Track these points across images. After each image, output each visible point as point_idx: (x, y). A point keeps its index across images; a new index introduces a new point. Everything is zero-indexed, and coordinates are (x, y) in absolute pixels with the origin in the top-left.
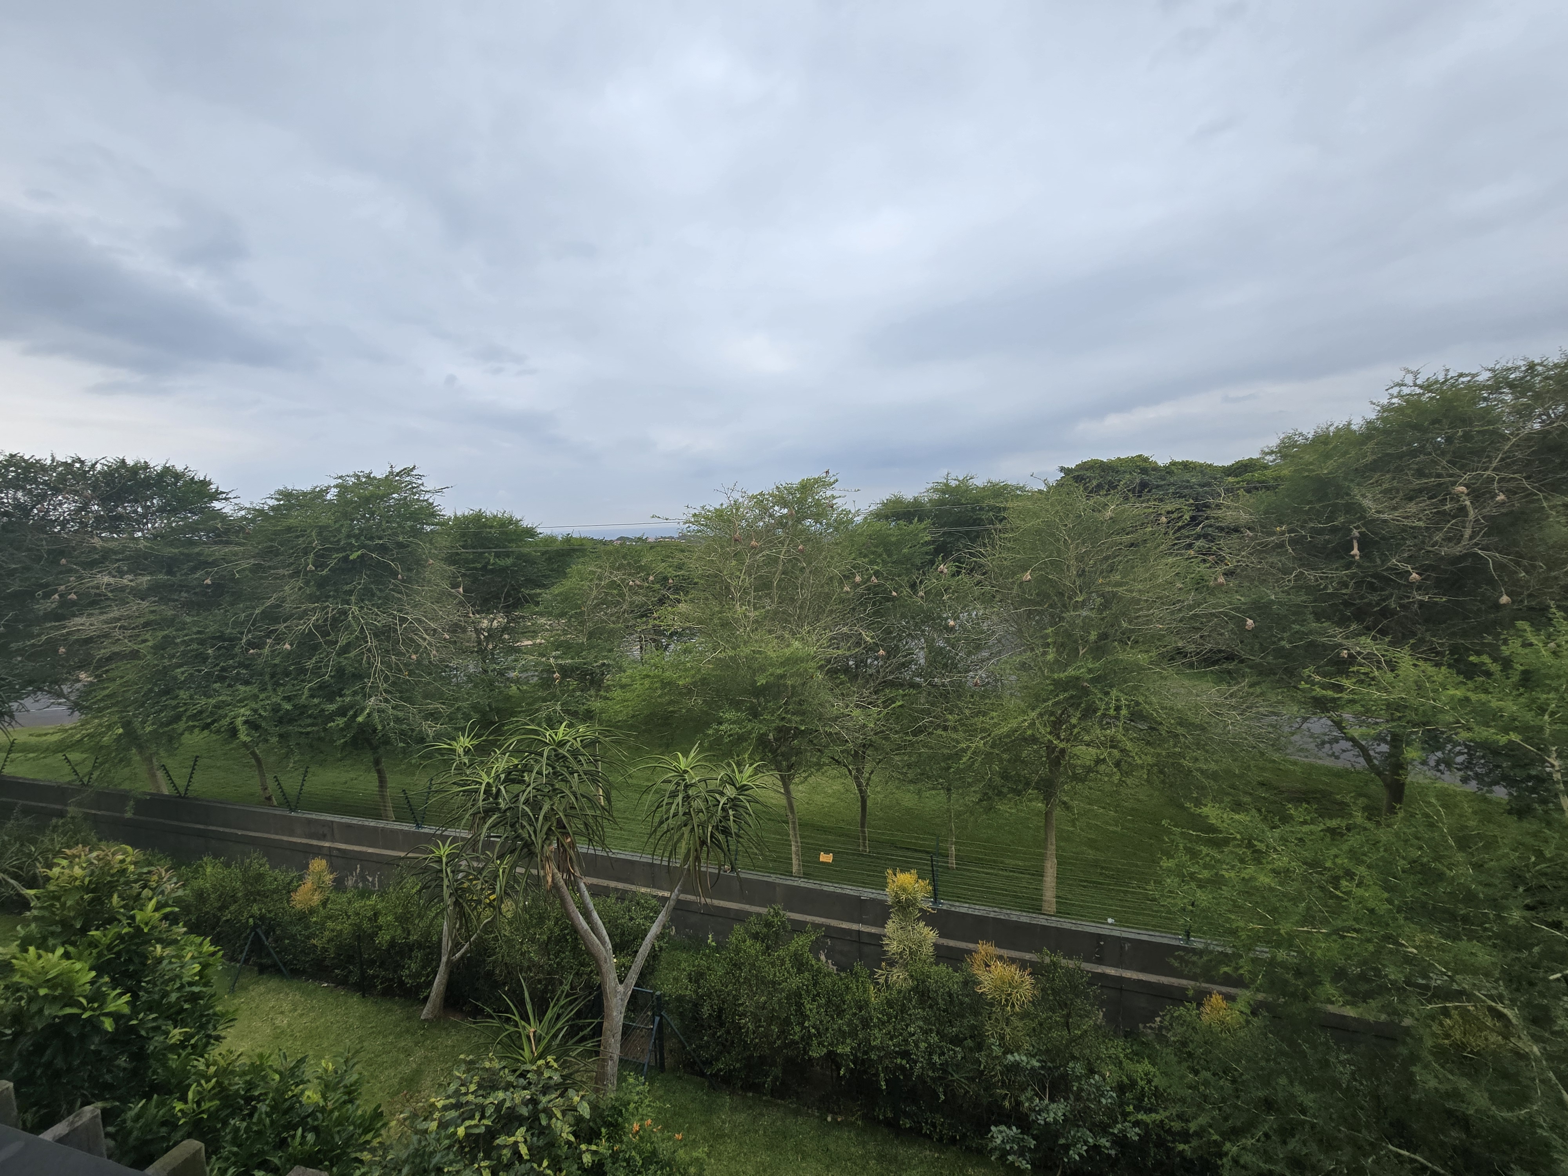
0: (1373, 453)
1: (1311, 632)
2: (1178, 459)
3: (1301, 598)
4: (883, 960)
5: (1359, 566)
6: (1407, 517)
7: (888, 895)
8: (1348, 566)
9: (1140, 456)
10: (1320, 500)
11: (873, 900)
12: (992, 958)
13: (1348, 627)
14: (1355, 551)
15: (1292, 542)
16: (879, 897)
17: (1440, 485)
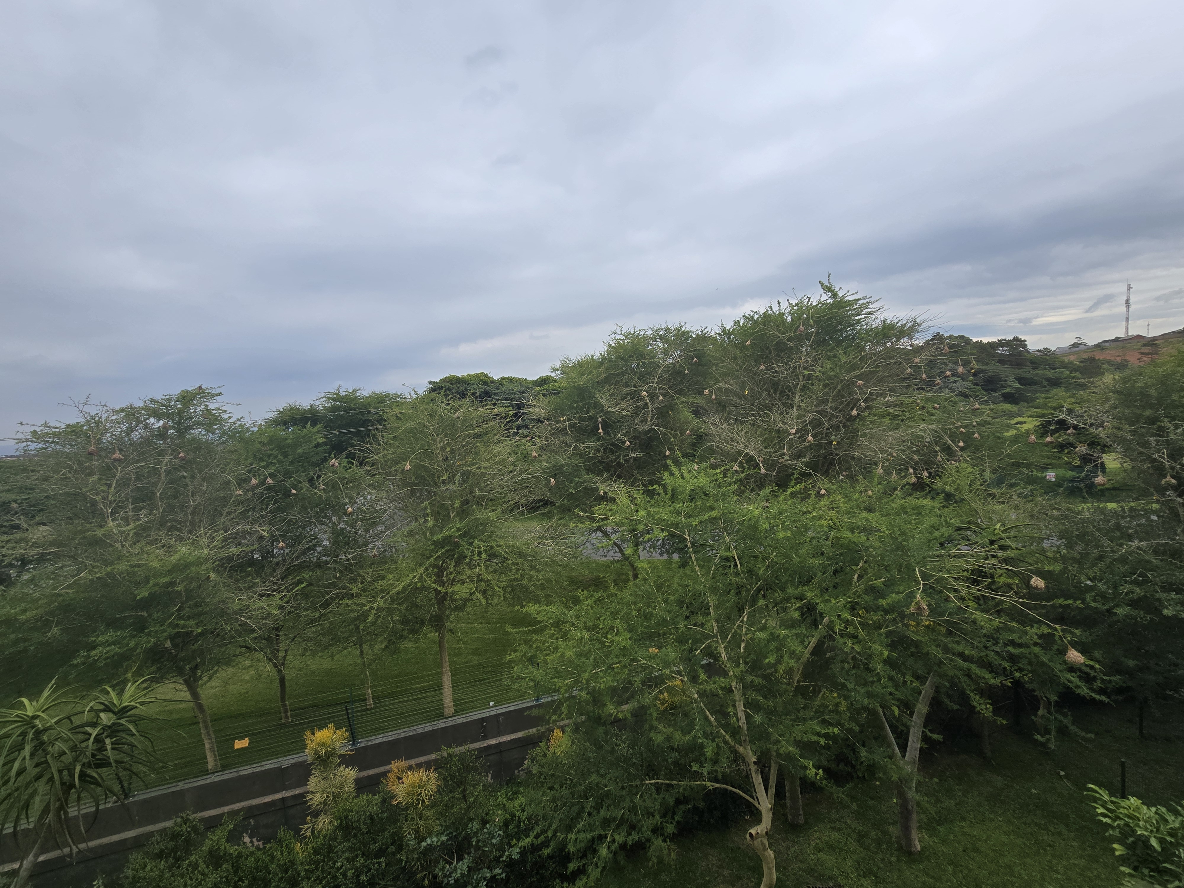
0: (604, 373)
1: (585, 481)
2: (506, 376)
3: (577, 461)
4: (307, 815)
5: (604, 439)
6: (623, 410)
7: (308, 755)
8: (598, 440)
9: (482, 373)
10: (581, 401)
11: (294, 765)
12: (403, 771)
13: (602, 475)
14: (601, 430)
15: (570, 426)
16: (301, 760)
17: (635, 391)
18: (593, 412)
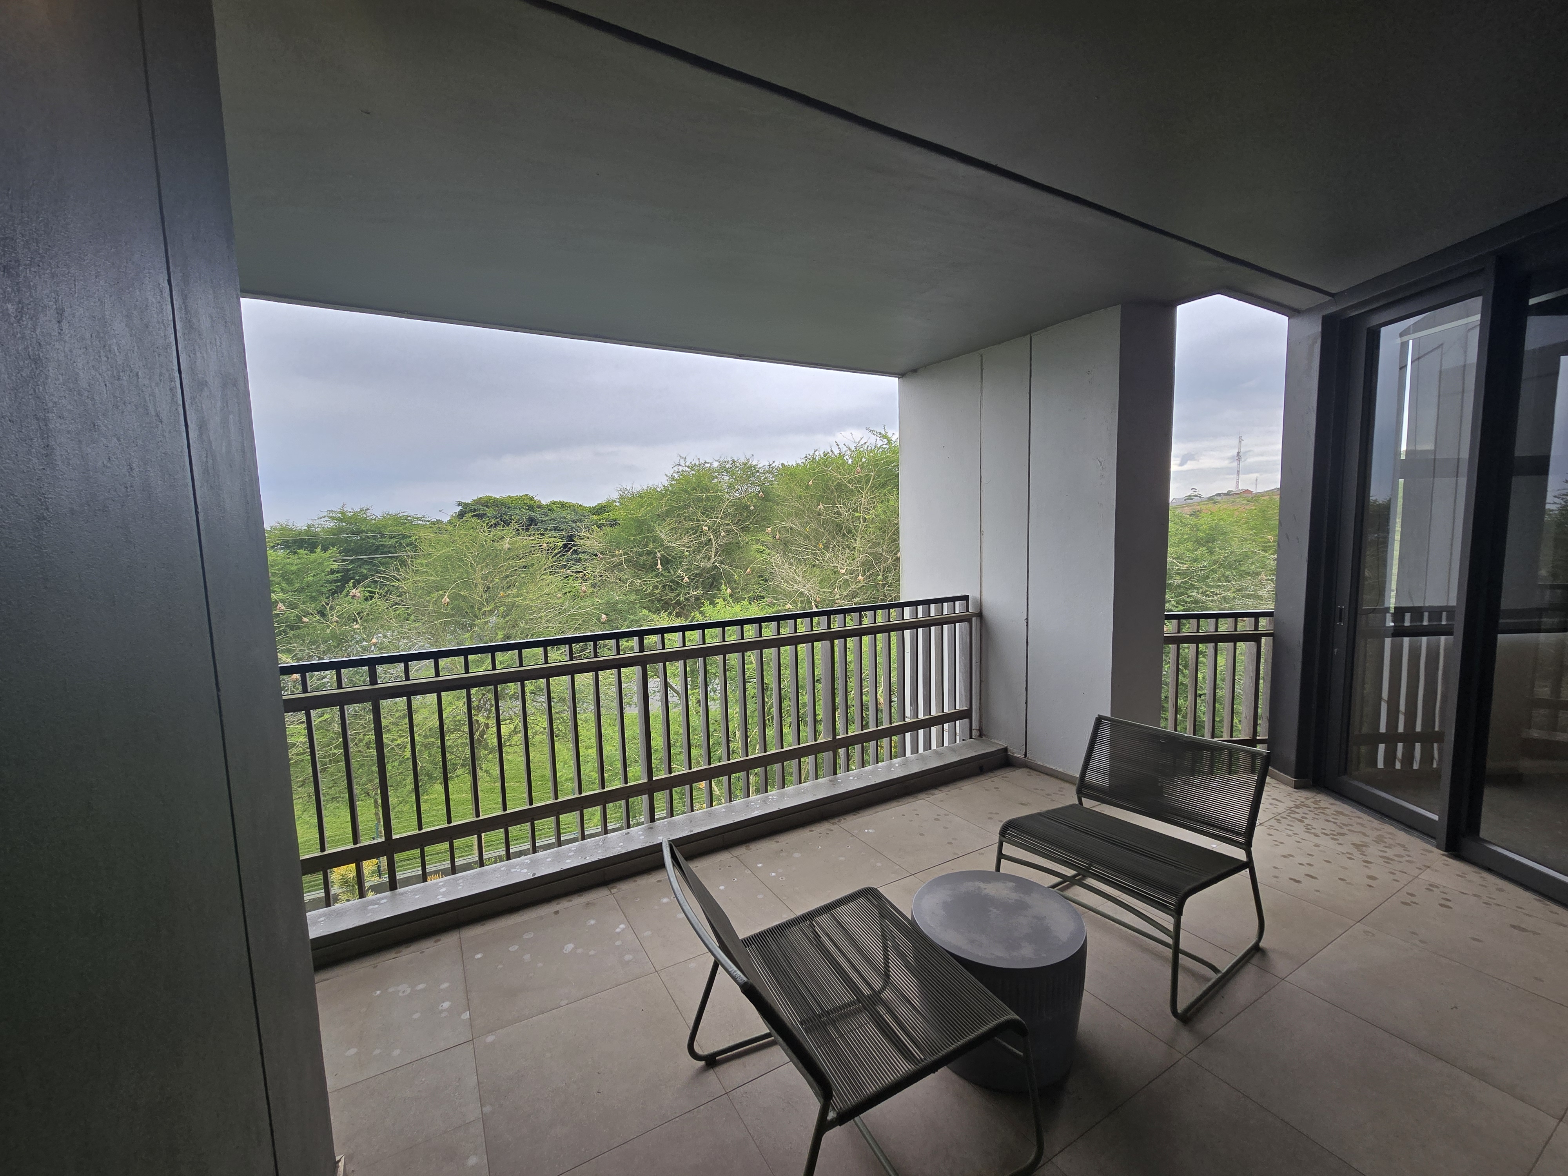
0: (666, 505)
2: (557, 499)
3: (632, 597)
5: (662, 575)
6: (684, 545)
8: (657, 576)
9: (526, 495)
10: (639, 534)
14: (659, 566)
15: (627, 561)
17: (698, 526)
18: (651, 546)
